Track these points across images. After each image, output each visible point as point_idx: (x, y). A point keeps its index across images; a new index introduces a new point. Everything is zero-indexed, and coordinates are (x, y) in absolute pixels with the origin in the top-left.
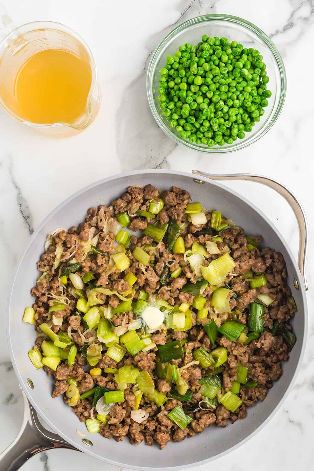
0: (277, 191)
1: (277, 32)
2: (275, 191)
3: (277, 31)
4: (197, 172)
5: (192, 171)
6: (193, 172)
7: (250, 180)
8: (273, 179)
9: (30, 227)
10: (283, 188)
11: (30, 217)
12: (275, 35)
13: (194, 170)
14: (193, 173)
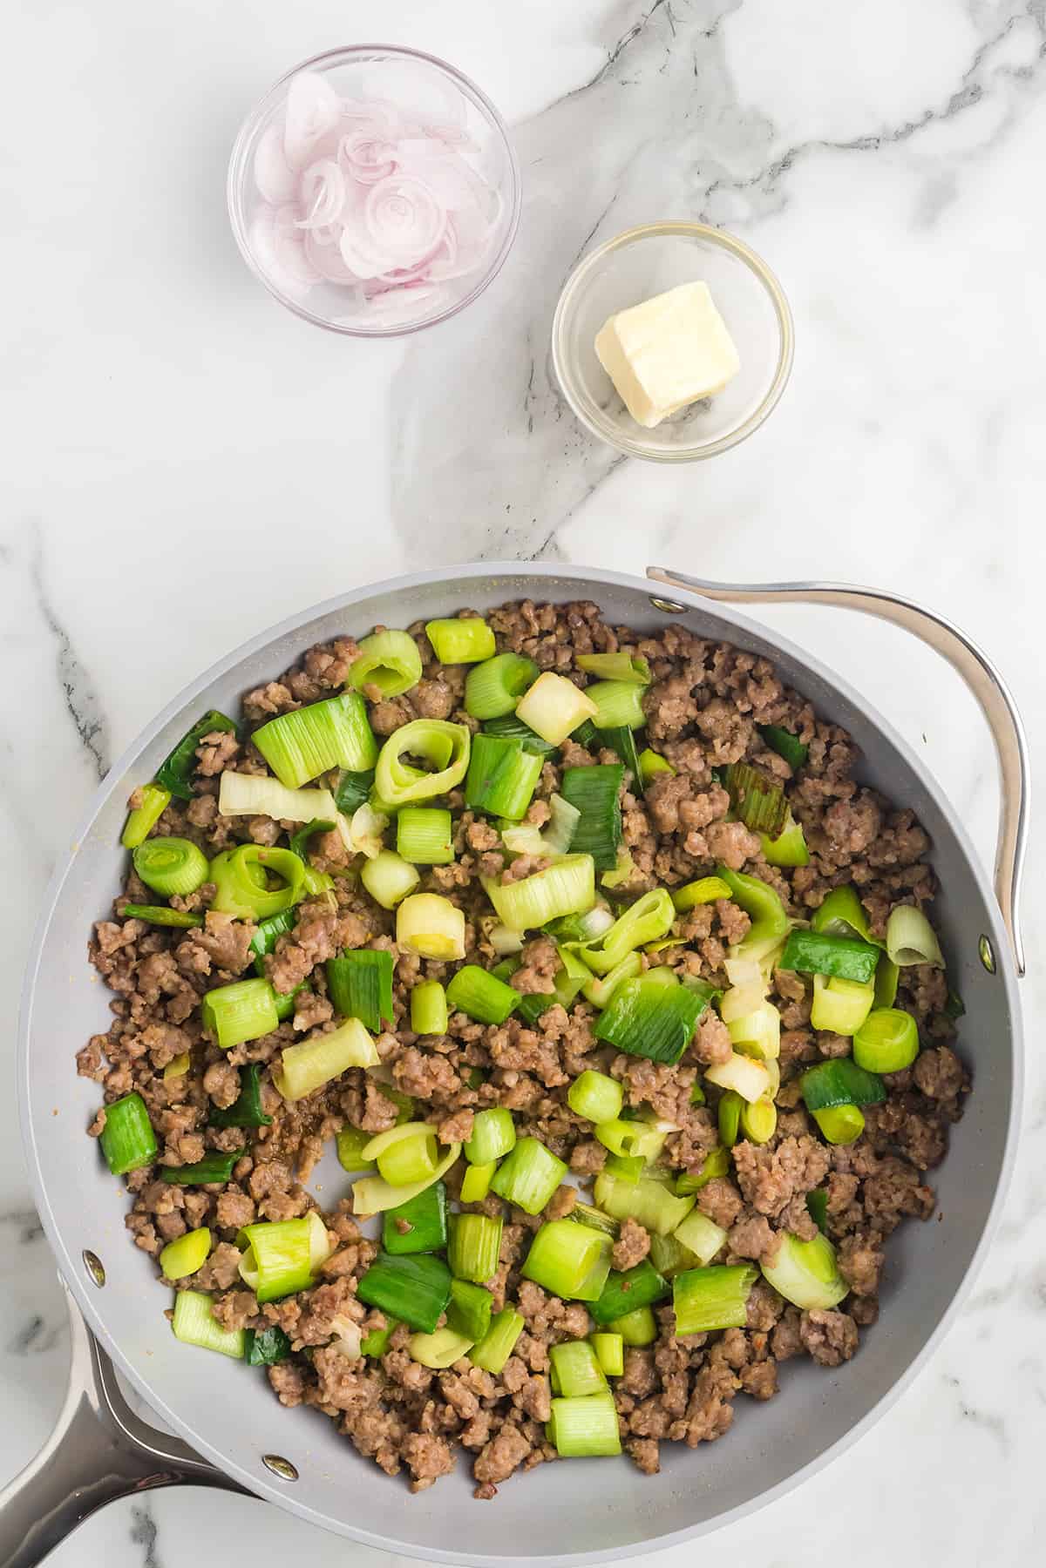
0: (927, 641)
1: (929, 116)
2: (923, 643)
3: (926, 113)
4: (663, 573)
5: (648, 570)
6: (651, 573)
8: (918, 603)
9: (102, 762)
10: (950, 634)
11: (100, 729)
12: (921, 125)
14: (650, 577)
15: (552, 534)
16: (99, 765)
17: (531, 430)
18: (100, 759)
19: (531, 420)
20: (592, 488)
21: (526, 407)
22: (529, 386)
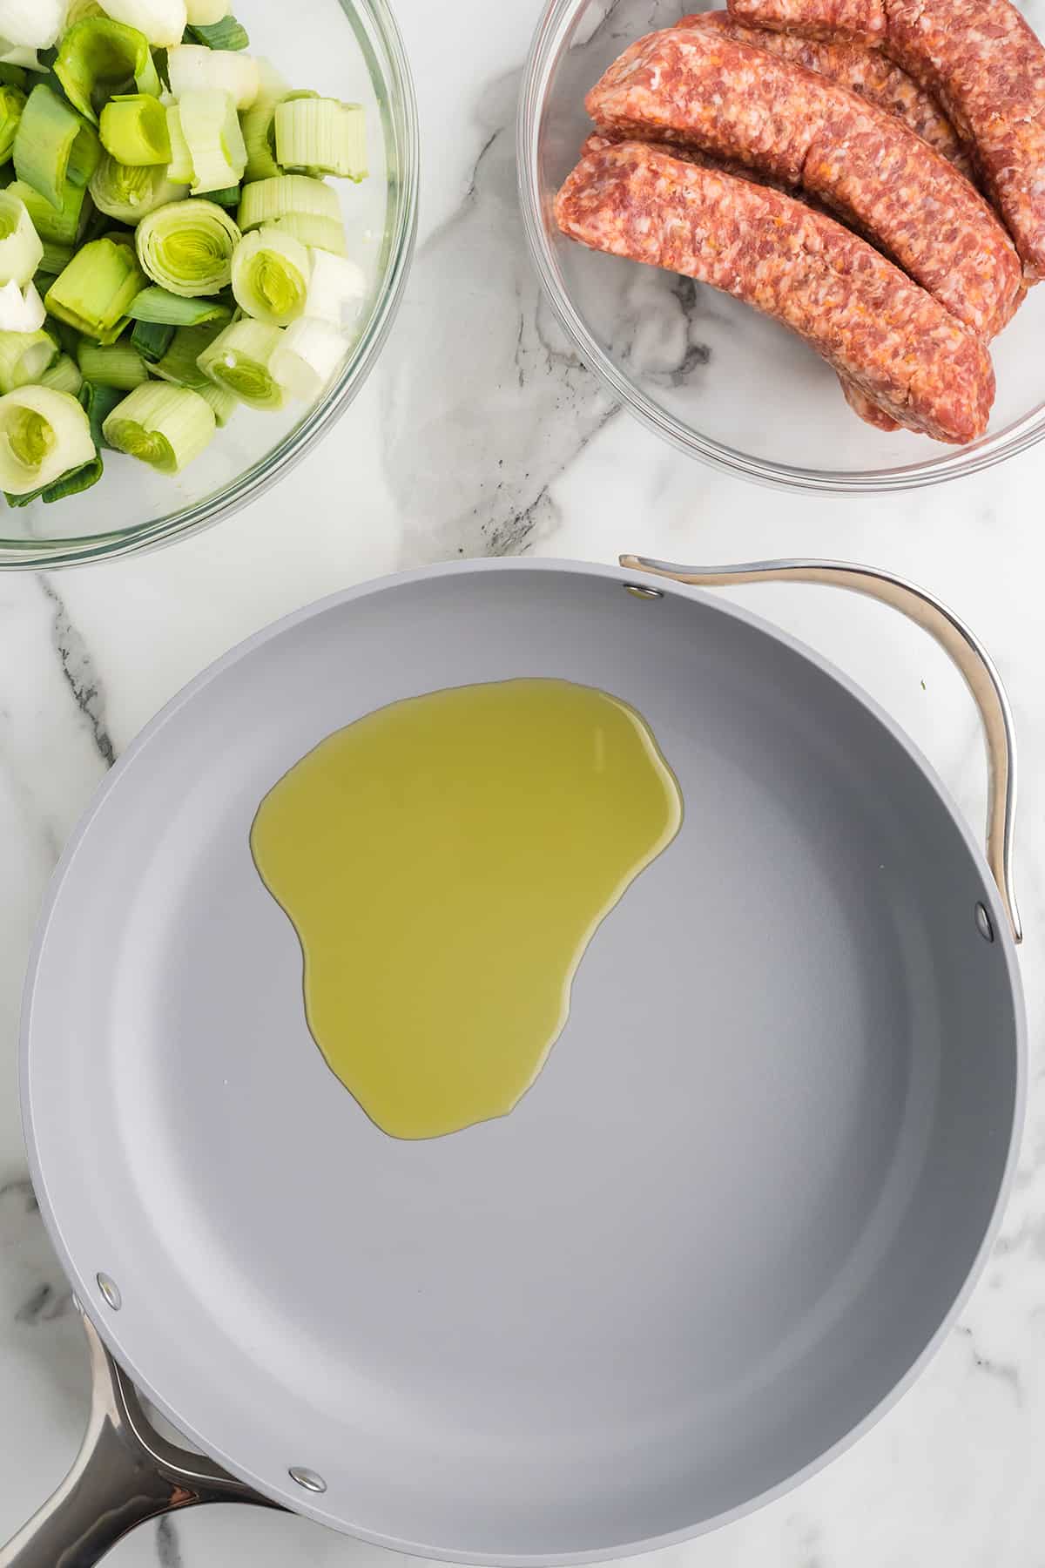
4: (636, 560)
5: (620, 558)
6: (624, 560)
7: (813, 580)
9: (99, 726)
11: (96, 693)
13: (626, 556)
14: (623, 566)
15: (545, 488)
16: (95, 730)
17: (522, 385)
18: (97, 724)
19: (521, 374)
20: (585, 441)
21: (517, 361)
22: (520, 340)
